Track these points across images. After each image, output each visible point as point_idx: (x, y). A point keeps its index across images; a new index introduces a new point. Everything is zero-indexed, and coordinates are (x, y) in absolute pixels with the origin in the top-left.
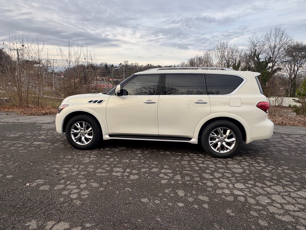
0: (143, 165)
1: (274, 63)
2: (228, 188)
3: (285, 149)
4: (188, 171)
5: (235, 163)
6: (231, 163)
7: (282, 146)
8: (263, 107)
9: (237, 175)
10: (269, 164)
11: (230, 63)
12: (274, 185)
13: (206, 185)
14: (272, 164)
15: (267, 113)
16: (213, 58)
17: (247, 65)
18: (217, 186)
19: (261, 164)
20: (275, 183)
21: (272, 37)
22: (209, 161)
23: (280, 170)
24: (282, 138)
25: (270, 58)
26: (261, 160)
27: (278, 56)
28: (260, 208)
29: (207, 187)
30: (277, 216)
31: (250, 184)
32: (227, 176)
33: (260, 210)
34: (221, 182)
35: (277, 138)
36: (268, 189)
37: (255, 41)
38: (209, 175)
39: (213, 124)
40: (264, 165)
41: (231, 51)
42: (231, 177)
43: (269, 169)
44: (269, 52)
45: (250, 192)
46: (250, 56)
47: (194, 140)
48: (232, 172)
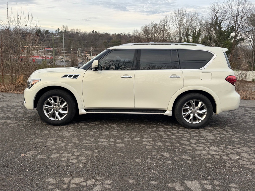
0: (124, 136)
1: (236, 33)
2: (205, 150)
3: (250, 120)
4: (167, 139)
5: (207, 132)
6: (203, 132)
7: (247, 118)
8: (230, 80)
9: (211, 141)
10: (237, 132)
11: (189, 32)
12: (242, 147)
13: (186, 149)
14: (239, 132)
15: (234, 85)
16: (171, 26)
17: (208, 34)
18: (196, 149)
19: (229, 132)
20: (243, 146)
21: (235, 3)
22: (183, 131)
23: (246, 136)
24: (247, 111)
25: (233, 27)
26: (230, 129)
27: (240, 25)
28: (233, 161)
29: (187, 150)
30: (246, 166)
31: (222, 147)
32: (202, 142)
33: (232, 163)
34: (198, 146)
35: (242, 111)
36: (238, 150)
37: (217, 7)
38: (186, 142)
39: (186, 97)
40: (232, 133)
41: (190, 18)
42: (206, 143)
43: (237, 136)
44: (231, 20)
45: (223, 152)
46: (211, 25)
47: (169, 112)
48: (205, 139)
